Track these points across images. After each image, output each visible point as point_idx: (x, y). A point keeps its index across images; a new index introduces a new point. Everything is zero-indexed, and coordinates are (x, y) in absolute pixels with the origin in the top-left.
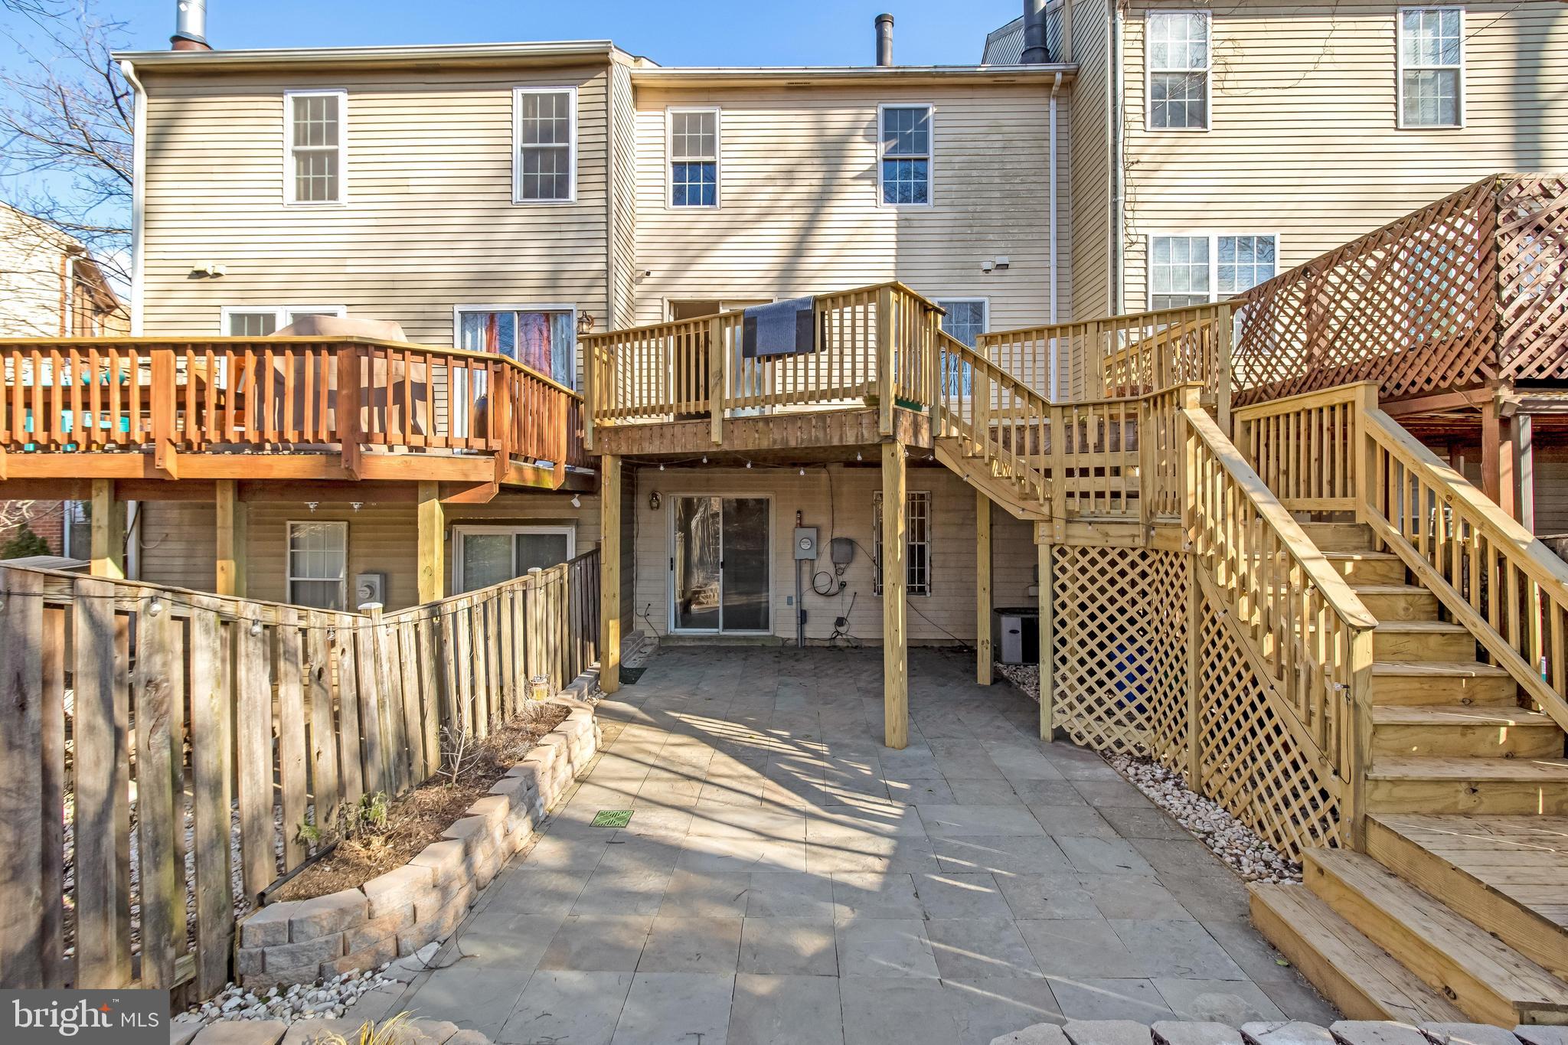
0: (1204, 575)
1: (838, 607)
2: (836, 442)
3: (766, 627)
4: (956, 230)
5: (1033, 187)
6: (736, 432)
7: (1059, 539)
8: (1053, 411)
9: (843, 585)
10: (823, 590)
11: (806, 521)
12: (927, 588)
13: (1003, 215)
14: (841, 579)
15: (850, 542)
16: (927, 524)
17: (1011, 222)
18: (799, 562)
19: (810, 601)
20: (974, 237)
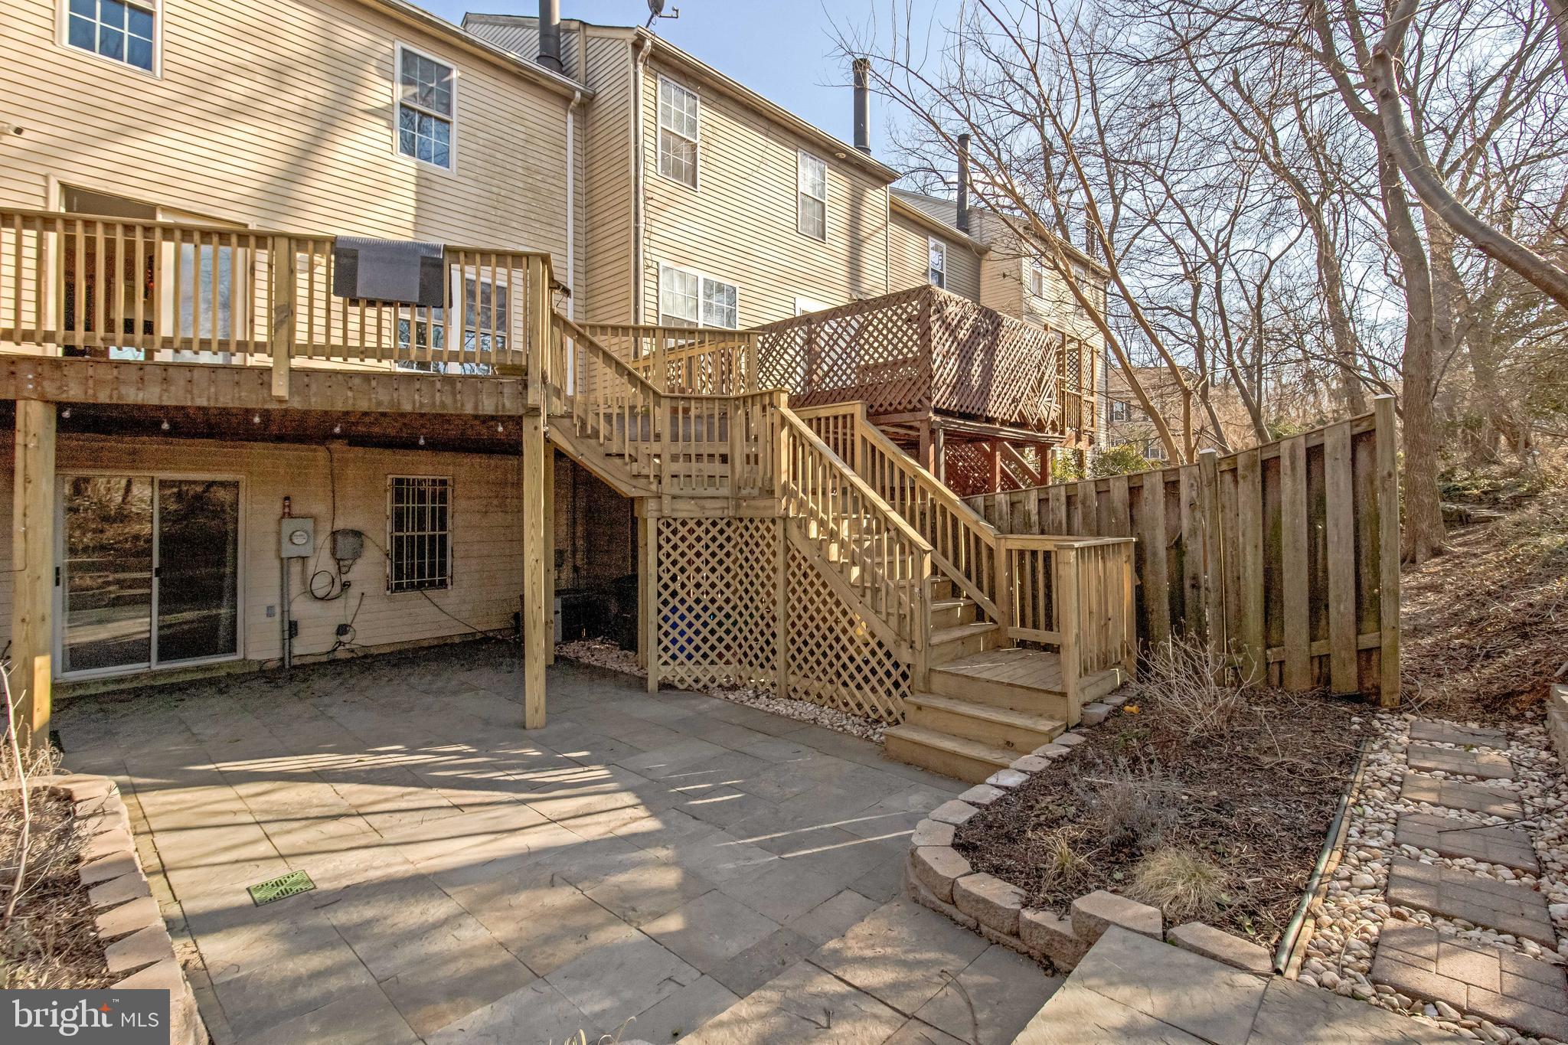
0: (794, 533)
1: (337, 612)
2: (469, 409)
3: (233, 649)
4: (481, 207)
5: (553, 188)
6: (314, 387)
7: (666, 512)
8: (663, 401)
9: (346, 586)
10: (320, 593)
11: (296, 509)
12: (449, 581)
13: (526, 207)
14: (344, 578)
15: (358, 534)
16: (449, 511)
17: (533, 216)
18: (284, 563)
19: (302, 609)
20: (498, 220)
